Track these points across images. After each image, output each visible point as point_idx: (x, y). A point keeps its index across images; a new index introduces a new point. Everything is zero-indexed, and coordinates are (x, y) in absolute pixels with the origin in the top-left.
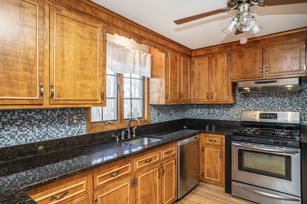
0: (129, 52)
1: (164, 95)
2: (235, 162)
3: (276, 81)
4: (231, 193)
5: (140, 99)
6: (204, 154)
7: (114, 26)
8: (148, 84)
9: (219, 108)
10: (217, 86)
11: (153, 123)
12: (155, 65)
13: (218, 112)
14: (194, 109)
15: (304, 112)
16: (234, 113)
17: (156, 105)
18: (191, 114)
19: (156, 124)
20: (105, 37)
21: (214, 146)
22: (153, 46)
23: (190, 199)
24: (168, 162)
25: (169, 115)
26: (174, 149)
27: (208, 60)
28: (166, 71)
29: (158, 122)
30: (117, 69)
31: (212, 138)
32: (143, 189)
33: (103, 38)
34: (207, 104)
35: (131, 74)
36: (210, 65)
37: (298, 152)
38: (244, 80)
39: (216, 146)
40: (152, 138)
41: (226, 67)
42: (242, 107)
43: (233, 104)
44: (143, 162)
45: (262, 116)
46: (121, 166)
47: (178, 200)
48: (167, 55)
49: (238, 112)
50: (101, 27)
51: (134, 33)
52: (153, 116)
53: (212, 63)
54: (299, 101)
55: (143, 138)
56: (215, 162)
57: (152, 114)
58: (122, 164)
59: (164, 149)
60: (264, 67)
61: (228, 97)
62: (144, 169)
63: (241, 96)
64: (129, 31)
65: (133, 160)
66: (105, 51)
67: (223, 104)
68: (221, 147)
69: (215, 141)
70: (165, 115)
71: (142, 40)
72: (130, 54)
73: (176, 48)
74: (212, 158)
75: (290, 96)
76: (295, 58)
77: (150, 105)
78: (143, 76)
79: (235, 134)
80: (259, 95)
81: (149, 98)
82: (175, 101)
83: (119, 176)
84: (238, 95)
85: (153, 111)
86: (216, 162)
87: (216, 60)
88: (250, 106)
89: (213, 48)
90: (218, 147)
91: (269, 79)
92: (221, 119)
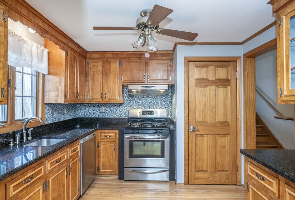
0: (26, 43)
1: (63, 93)
2: (127, 152)
3: (155, 86)
4: (123, 179)
5: (32, 97)
6: (99, 150)
7: (18, 12)
8: (44, 81)
9: (110, 107)
10: (110, 88)
11: (47, 123)
12: (54, 62)
13: (109, 111)
14: (85, 108)
15: (169, 109)
16: (122, 111)
17: (50, 104)
18: (82, 114)
19: (50, 124)
20: (6, 22)
21: (109, 141)
22: (55, 42)
23: (90, 193)
24: (74, 160)
25: (62, 114)
26: (78, 147)
27: (102, 63)
28: (65, 69)
29: (52, 122)
30: (11, 61)
31: (107, 134)
32: (53, 191)
33: (5, 23)
34: (98, 103)
35: (23, 68)
36: (104, 68)
37: (168, 137)
38: (132, 83)
39: (111, 141)
40: (52, 138)
41: (118, 71)
42: (129, 106)
43: (122, 103)
44: (54, 163)
45: (144, 113)
46: (34, 170)
47: (80, 197)
48: (67, 53)
49: (125, 111)
50: (3, 9)
51: (38, 25)
52: (47, 116)
53: (106, 67)
54: (166, 102)
55: (40, 139)
56: (109, 155)
57: (47, 114)
58: (36, 167)
59: (71, 148)
60: (146, 74)
61: (119, 97)
62: (54, 170)
63: (128, 97)
64: (33, 22)
65: (45, 162)
66: (6, 39)
67: (113, 103)
68: (115, 141)
69: (110, 136)
70: (59, 115)
71: (45, 34)
72: (27, 45)
73: (74, 47)
74: (107, 151)
75: (161, 97)
76: (165, 71)
77: (45, 103)
78: (37, 72)
79: (127, 128)
80: (141, 96)
81: (44, 96)
82: (73, 100)
83: (32, 181)
84: (126, 96)
85: (47, 110)
86: (111, 155)
87: (109, 64)
88: (135, 105)
89: (107, 53)
90: (112, 141)
91: (149, 84)
92: (111, 117)
